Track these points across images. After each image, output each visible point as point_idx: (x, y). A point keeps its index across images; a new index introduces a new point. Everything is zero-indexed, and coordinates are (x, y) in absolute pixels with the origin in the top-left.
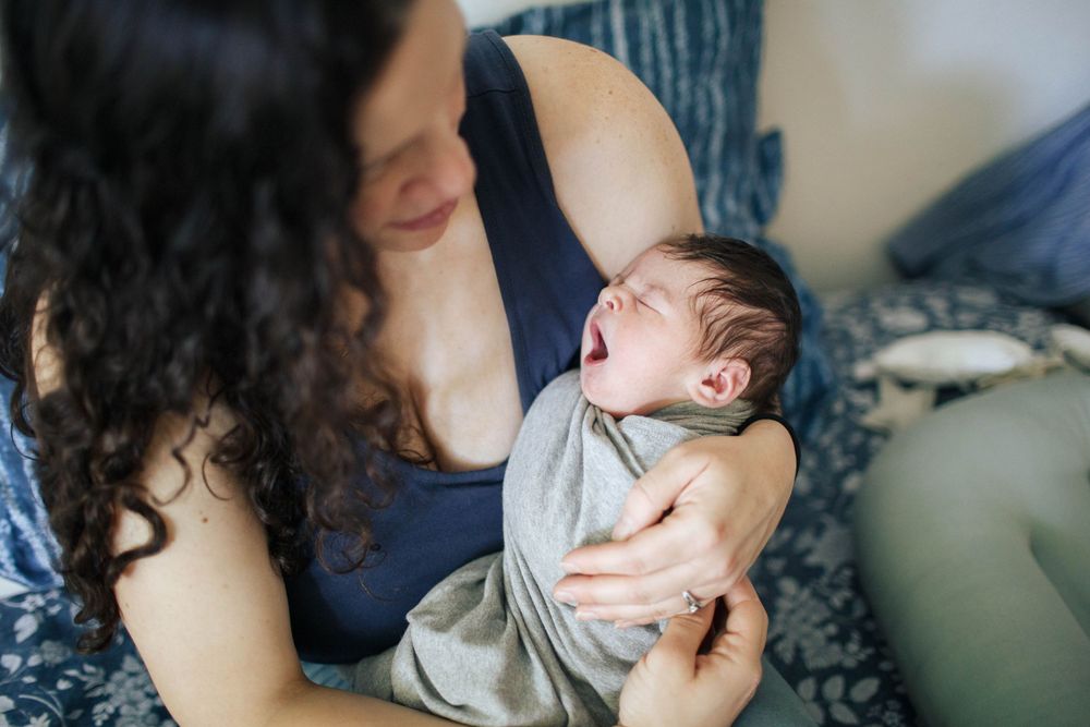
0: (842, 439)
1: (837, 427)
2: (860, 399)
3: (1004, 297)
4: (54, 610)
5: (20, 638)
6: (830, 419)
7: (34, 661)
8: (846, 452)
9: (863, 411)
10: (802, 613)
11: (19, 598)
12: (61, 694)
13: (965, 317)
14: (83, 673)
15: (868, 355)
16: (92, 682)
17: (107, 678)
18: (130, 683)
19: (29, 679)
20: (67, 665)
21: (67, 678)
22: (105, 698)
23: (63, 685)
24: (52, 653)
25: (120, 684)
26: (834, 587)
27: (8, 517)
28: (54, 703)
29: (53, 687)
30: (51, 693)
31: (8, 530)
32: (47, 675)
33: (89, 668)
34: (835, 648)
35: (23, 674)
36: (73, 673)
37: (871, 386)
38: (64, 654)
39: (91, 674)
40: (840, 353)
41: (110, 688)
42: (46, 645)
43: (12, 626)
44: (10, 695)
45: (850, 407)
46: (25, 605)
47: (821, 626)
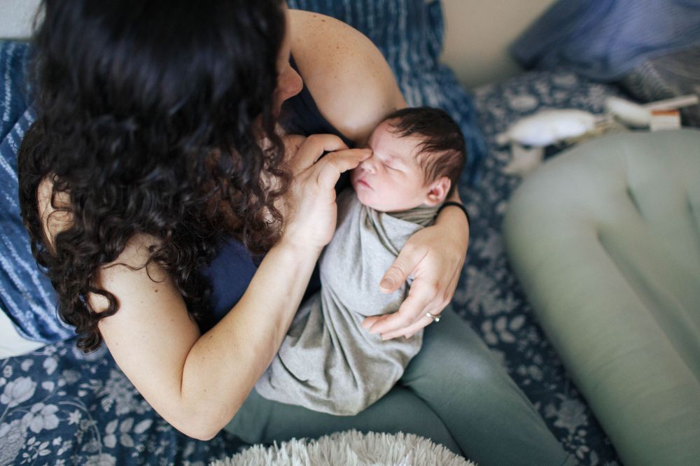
0: (494, 182)
1: (490, 176)
2: (502, 156)
3: (581, 78)
4: (63, 352)
5: (50, 372)
6: (486, 170)
7: (61, 383)
8: (497, 189)
9: (504, 164)
10: (481, 286)
11: (42, 349)
12: (82, 399)
13: (560, 96)
14: (90, 384)
15: (504, 128)
16: (96, 389)
17: (104, 385)
18: (117, 385)
19: (62, 394)
20: (80, 382)
21: (82, 389)
22: (106, 396)
23: (82, 394)
24: (69, 377)
25: (112, 386)
26: (497, 269)
27: (30, 309)
28: (80, 404)
29: (76, 395)
30: (77, 399)
31: (32, 316)
32: (71, 390)
33: (93, 382)
34: (500, 302)
35: (57, 391)
36: (85, 386)
37: (507, 148)
38: (77, 376)
39: (96, 385)
40: (488, 129)
41: (107, 390)
42: (66, 373)
43: (42, 365)
44: (54, 403)
45: (497, 162)
46: (46, 352)
47: (492, 290)
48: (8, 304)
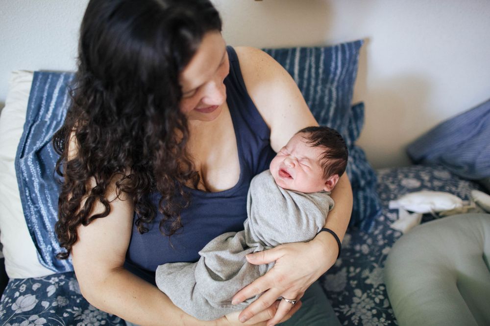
0: (383, 232)
1: (381, 227)
2: (392, 216)
3: (453, 175)
4: (62, 284)
5: (49, 295)
6: (378, 223)
7: (54, 304)
8: (384, 238)
9: (393, 222)
10: (363, 304)
11: (49, 277)
12: (64, 318)
13: (437, 183)
14: (73, 310)
15: (395, 198)
16: (77, 314)
17: (82, 312)
18: (91, 315)
19: (52, 311)
20: (67, 307)
21: (67, 312)
22: (81, 320)
23: (65, 315)
24: (61, 301)
25: (87, 315)
26: (376, 294)
27: (51, 244)
28: (62, 322)
29: (62, 315)
30: (60, 318)
31: (51, 249)
32: (59, 310)
33: (76, 308)
34: (376, 319)
35: (50, 309)
36: (69, 310)
37: (396, 211)
38: (66, 302)
39: (77, 311)
40: (384, 196)
41: (84, 317)
42: (59, 298)
43: (46, 289)
44: (45, 318)
45: (386, 218)
46: (51, 281)
47: (370, 310)
48: (38, 238)
